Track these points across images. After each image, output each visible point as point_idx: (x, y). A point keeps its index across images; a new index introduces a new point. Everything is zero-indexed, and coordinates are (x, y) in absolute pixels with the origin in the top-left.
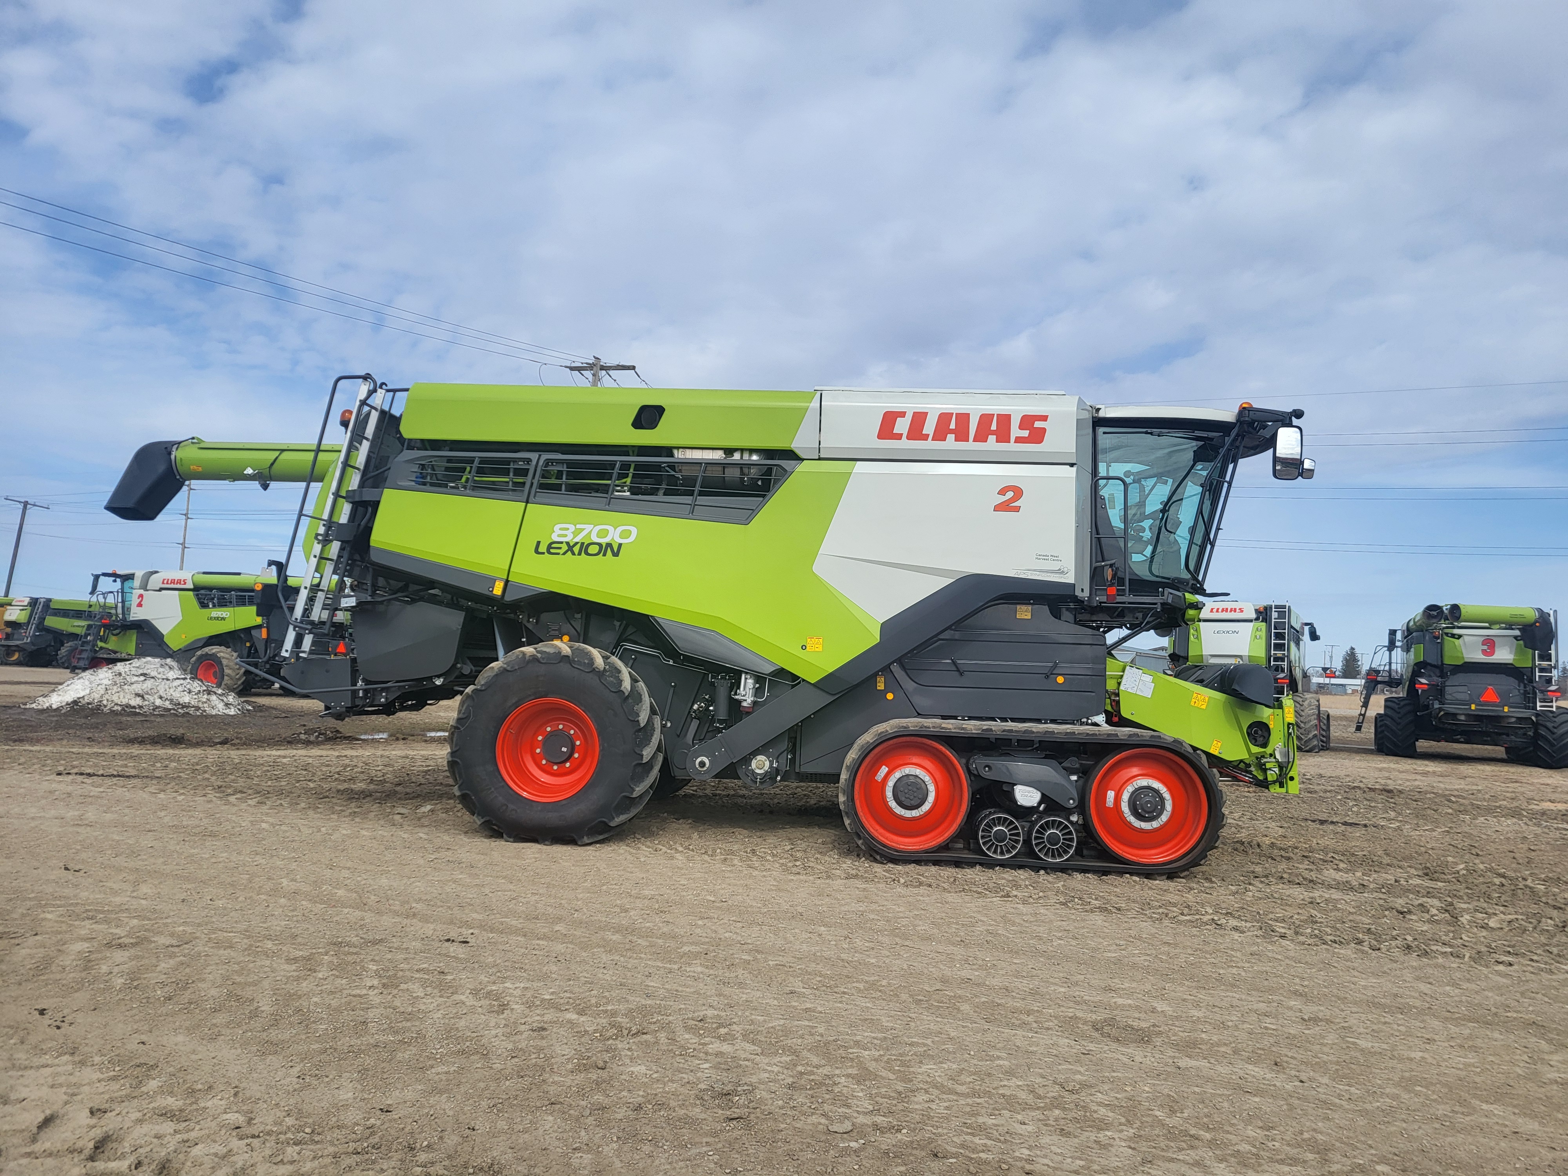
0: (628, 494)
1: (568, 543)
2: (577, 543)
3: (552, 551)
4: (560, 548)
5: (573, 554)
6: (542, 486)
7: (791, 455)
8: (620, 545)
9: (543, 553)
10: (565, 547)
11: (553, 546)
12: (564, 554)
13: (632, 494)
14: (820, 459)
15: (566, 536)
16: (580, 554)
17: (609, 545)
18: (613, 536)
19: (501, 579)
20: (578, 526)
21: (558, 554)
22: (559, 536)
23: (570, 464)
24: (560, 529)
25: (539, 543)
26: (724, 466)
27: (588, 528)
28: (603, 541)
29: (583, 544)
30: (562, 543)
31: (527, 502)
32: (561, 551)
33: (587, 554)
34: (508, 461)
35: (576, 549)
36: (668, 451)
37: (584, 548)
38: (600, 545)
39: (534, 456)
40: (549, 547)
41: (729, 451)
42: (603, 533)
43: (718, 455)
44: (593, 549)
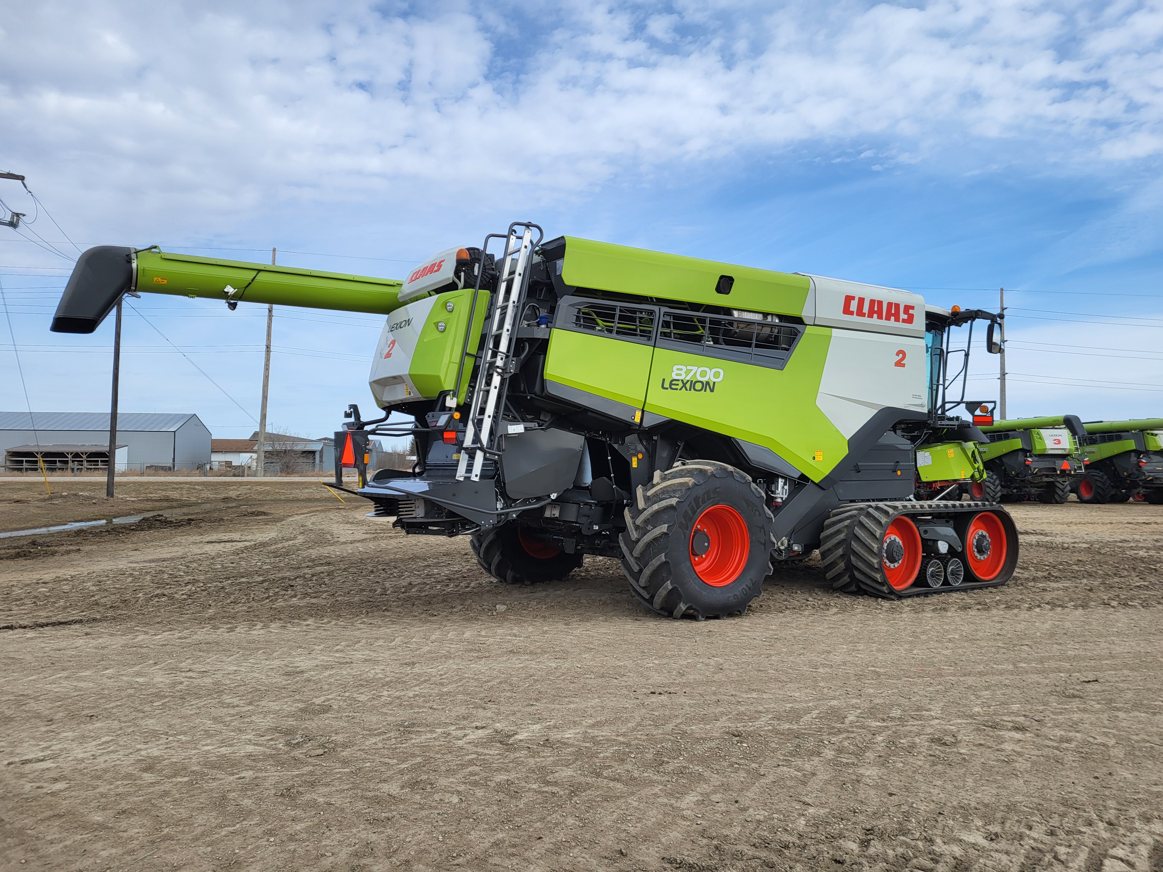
0: (712, 343)
1: (682, 381)
2: (688, 381)
3: (673, 387)
4: (678, 385)
5: (686, 390)
6: (664, 334)
7: (799, 321)
8: (714, 383)
9: (667, 389)
10: (681, 385)
11: (673, 382)
12: (680, 389)
13: (714, 343)
14: (814, 325)
15: (681, 375)
16: (690, 390)
17: (708, 383)
18: (709, 376)
19: (639, 409)
20: (689, 368)
21: (677, 389)
22: (677, 375)
23: (676, 317)
24: (677, 369)
25: (664, 380)
26: (763, 325)
27: (695, 368)
28: (705, 380)
29: (692, 381)
30: (678, 380)
31: (654, 347)
32: (679, 387)
33: (695, 390)
34: (634, 311)
35: (688, 386)
36: (728, 311)
37: (693, 384)
38: (702, 382)
39: (656, 308)
40: (671, 384)
41: (765, 315)
42: (703, 374)
43: (758, 317)
44: (698, 386)
